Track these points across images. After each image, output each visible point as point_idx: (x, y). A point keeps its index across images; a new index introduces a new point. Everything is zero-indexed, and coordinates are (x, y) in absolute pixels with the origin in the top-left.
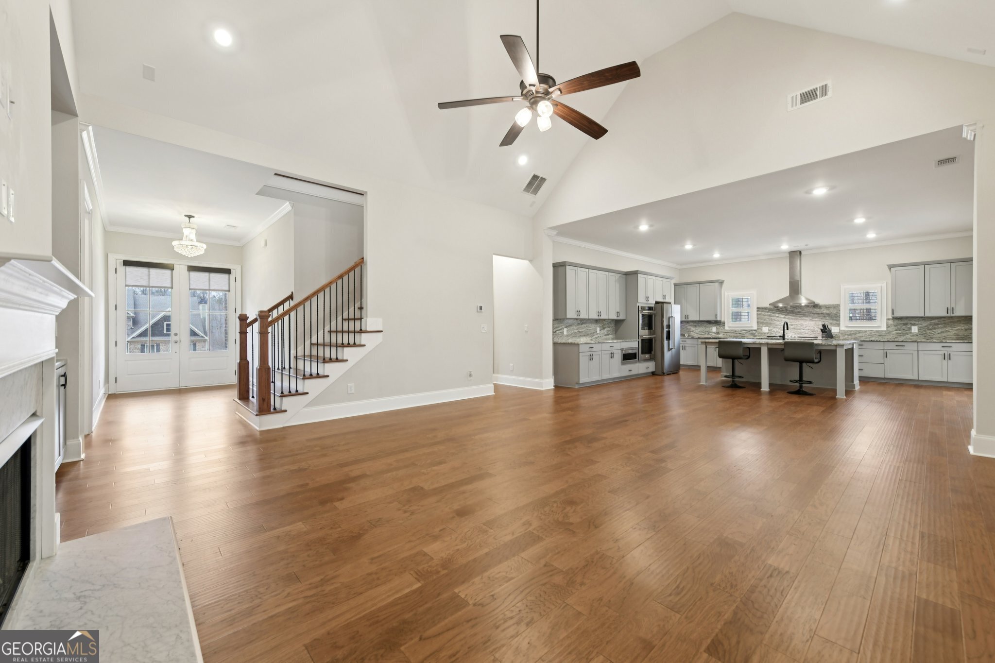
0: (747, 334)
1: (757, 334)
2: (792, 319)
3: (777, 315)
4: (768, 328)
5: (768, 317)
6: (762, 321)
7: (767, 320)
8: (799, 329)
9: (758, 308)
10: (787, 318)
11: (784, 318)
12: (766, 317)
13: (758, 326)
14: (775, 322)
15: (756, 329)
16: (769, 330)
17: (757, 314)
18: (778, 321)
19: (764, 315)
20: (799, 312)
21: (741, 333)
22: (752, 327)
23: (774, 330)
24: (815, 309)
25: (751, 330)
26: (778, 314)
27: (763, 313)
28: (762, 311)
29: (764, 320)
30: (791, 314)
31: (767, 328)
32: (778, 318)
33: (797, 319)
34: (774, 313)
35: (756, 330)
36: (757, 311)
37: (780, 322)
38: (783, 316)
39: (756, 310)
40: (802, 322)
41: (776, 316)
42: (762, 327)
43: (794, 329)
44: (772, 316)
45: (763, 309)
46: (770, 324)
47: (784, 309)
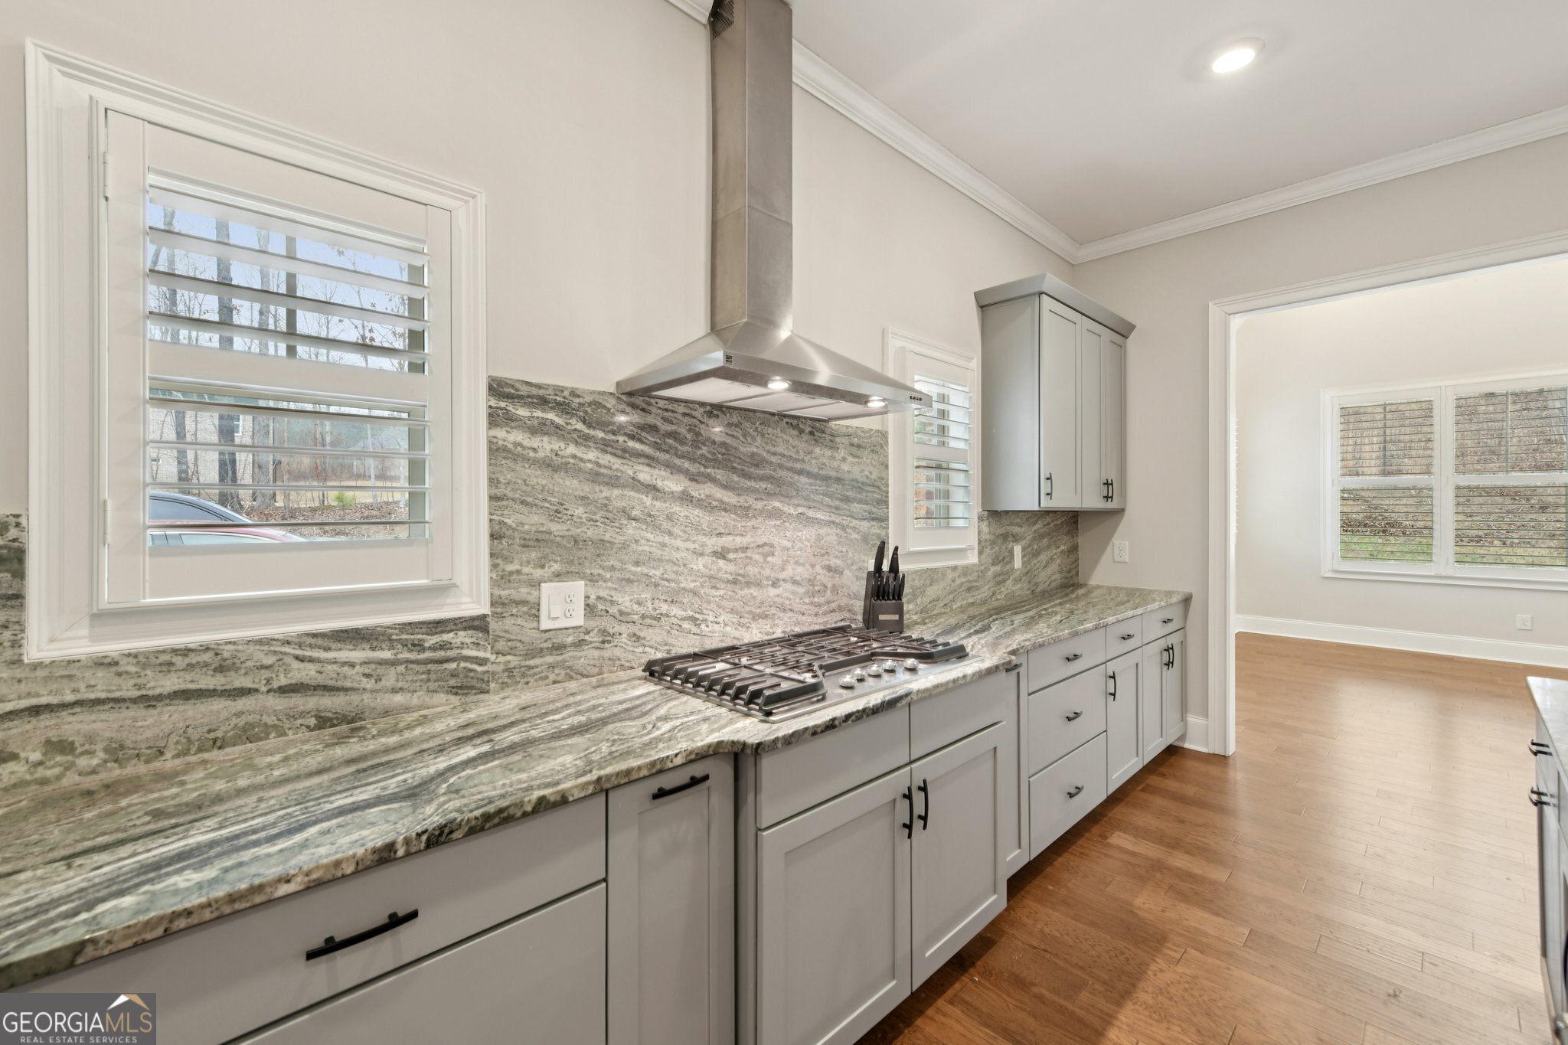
0: (390, 679)
1: (498, 663)
2: (725, 508)
3: (645, 474)
4: (581, 584)
5: (585, 489)
6: (533, 521)
7: (579, 511)
8: (758, 584)
9: (497, 388)
10: (699, 503)
11: (685, 498)
12: (571, 485)
13: (502, 579)
14: (631, 530)
15: (480, 607)
16: (590, 609)
17: (496, 451)
18: (649, 520)
19: (551, 465)
20: (757, 462)
21: (305, 673)
22: (440, 590)
23: (625, 601)
24: (817, 450)
25: (438, 626)
26: (651, 461)
27: (546, 446)
28: (540, 429)
29: (557, 514)
30: (719, 474)
31: (577, 588)
32: (648, 500)
33: (745, 512)
34: (625, 454)
35: (477, 624)
36: (495, 419)
37: (657, 528)
38: (674, 484)
39: (481, 401)
40: (767, 532)
41: (636, 485)
42: (536, 584)
43: (735, 582)
44: (613, 482)
45: (543, 402)
46: (602, 545)
47: (683, 431)
